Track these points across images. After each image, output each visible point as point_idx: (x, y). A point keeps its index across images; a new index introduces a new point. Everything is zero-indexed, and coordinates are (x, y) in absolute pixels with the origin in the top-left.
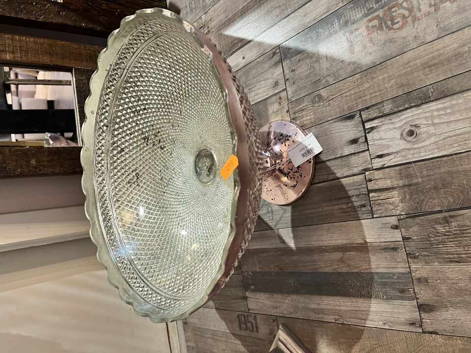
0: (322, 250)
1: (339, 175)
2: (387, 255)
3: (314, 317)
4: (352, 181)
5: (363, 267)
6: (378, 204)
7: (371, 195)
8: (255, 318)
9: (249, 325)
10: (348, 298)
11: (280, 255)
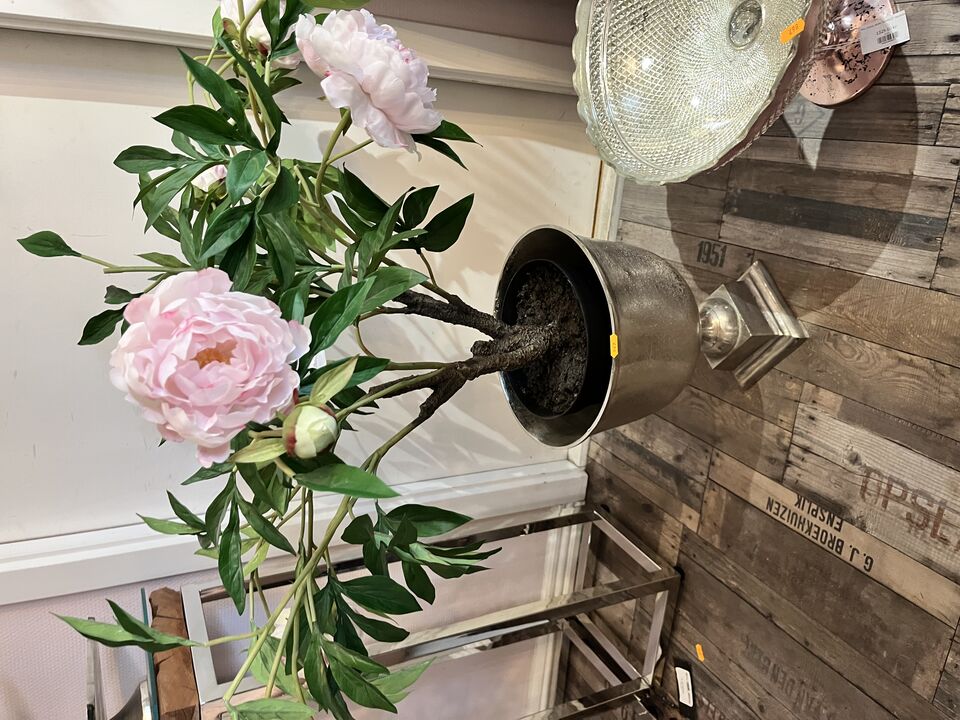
0: (850, 175)
1: (916, 80)
2: (931, 194)
3: (805, 256)
4: (929, 92)
5: (894, 205)
6: (949, 129)
7: (944, 116)
8: (724, 250)
9: (713, 257)
10: (858, 240)
11: (791, 173)
